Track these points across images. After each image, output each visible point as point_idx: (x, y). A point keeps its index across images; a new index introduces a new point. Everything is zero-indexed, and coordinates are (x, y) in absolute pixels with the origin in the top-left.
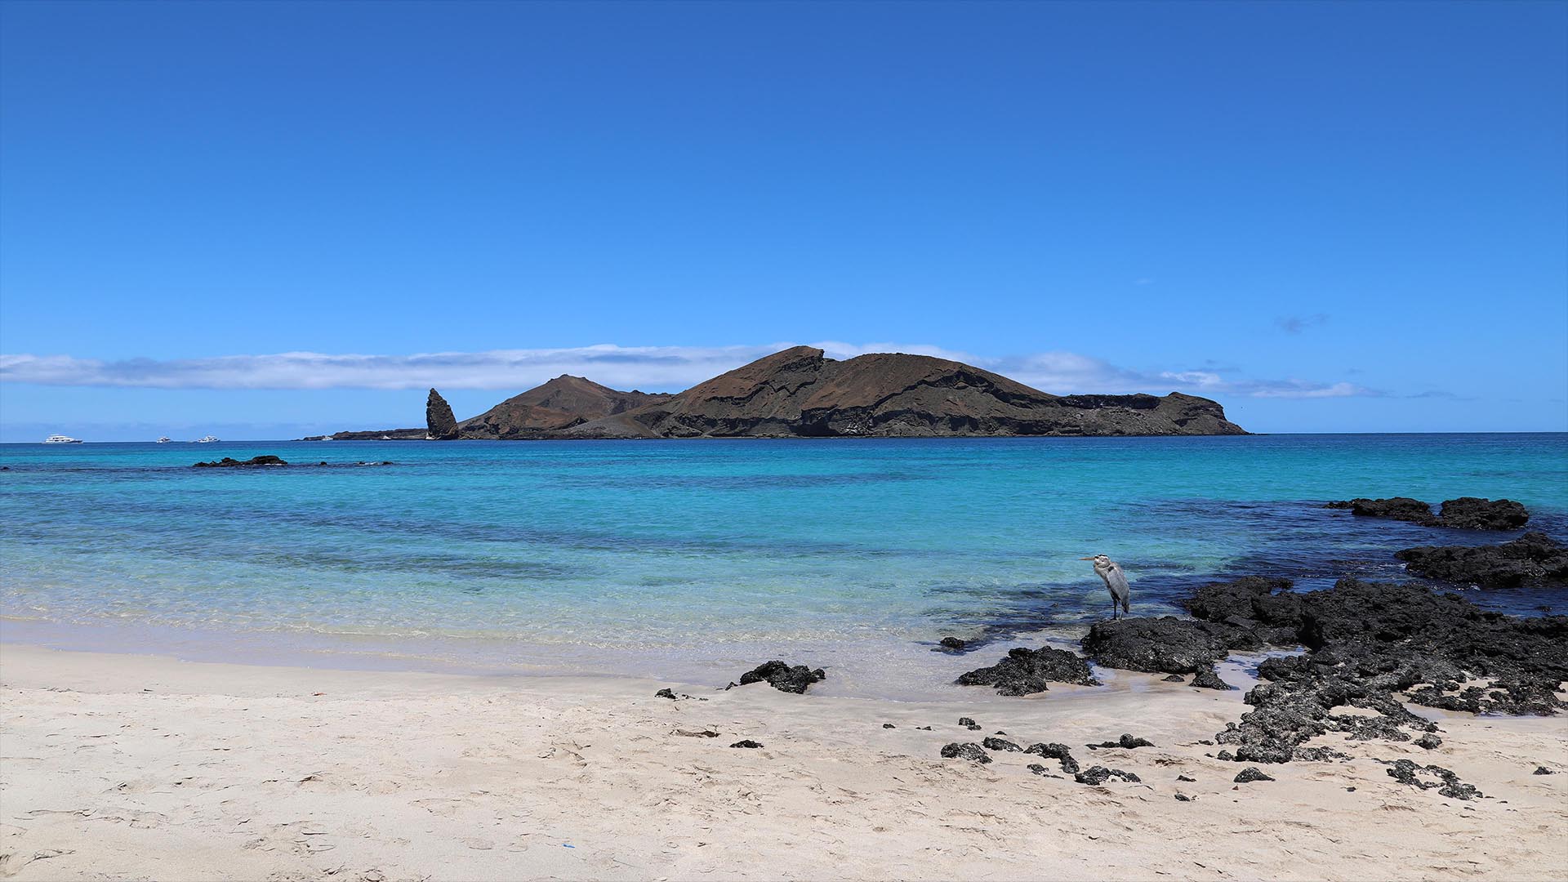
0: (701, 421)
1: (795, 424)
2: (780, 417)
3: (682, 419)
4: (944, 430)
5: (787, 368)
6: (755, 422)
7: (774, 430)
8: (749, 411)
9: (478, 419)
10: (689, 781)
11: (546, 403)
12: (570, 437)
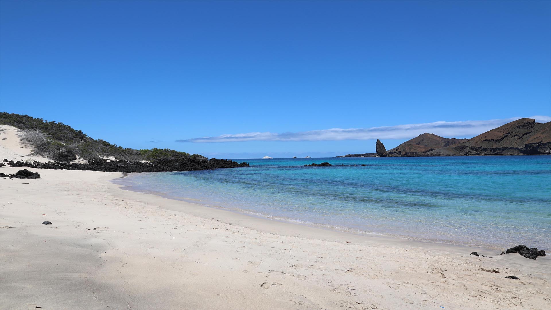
0: (480, 149)
1: (522, 150)
2: (515, 147)
3: (472, 148)
5: (518, 127)
6: (504, 149)
7: (512, 152)
8: (501, 145)
9: (394, 149)
10: (489, 289)
11: (418, 143)
12: (428, 155)
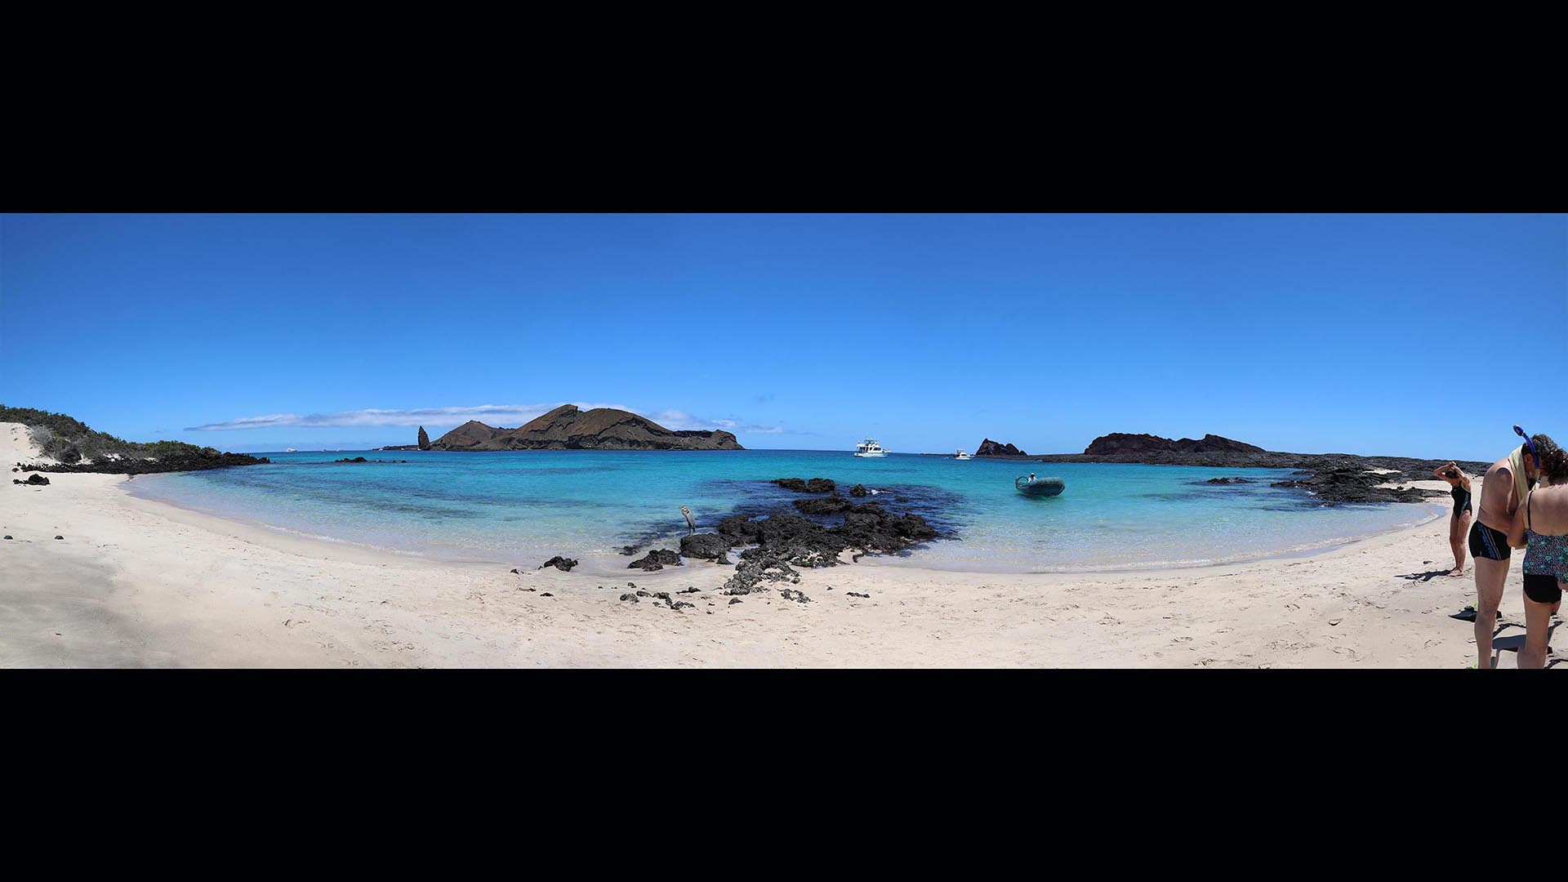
0: (527, 441)
1: (566, 443)
2: (560, 439)
3: (519, 441)
4: (627, 447)
5: (562, 415)
6: (549, 442)
7: (557, 446)
8: (546, 437)
9: (438, 441)
10: (524, 611)
11: (465, 434)
12: (474, 450)
